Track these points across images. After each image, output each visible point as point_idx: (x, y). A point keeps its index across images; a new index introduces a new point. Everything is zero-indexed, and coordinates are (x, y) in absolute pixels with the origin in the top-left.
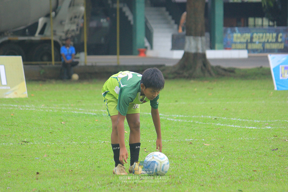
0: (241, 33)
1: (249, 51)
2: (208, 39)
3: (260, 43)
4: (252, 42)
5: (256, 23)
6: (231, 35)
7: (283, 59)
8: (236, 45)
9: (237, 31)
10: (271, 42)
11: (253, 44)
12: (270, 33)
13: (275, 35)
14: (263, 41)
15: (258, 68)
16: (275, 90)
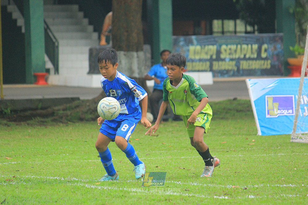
0: (201, 45)
1: (215, 73)
2: (149, 55)
3: (232, 60)
4: (218, 58)
6: (185, 48)
7: (271, 85)
8: (194, 64)
9: (195, 42)
10: (250, 59)
11: (220, 63)
12: (247, 45)
13: (255, 47)
14: (237, 56)
15: (230, 100)
16: (258, 136)
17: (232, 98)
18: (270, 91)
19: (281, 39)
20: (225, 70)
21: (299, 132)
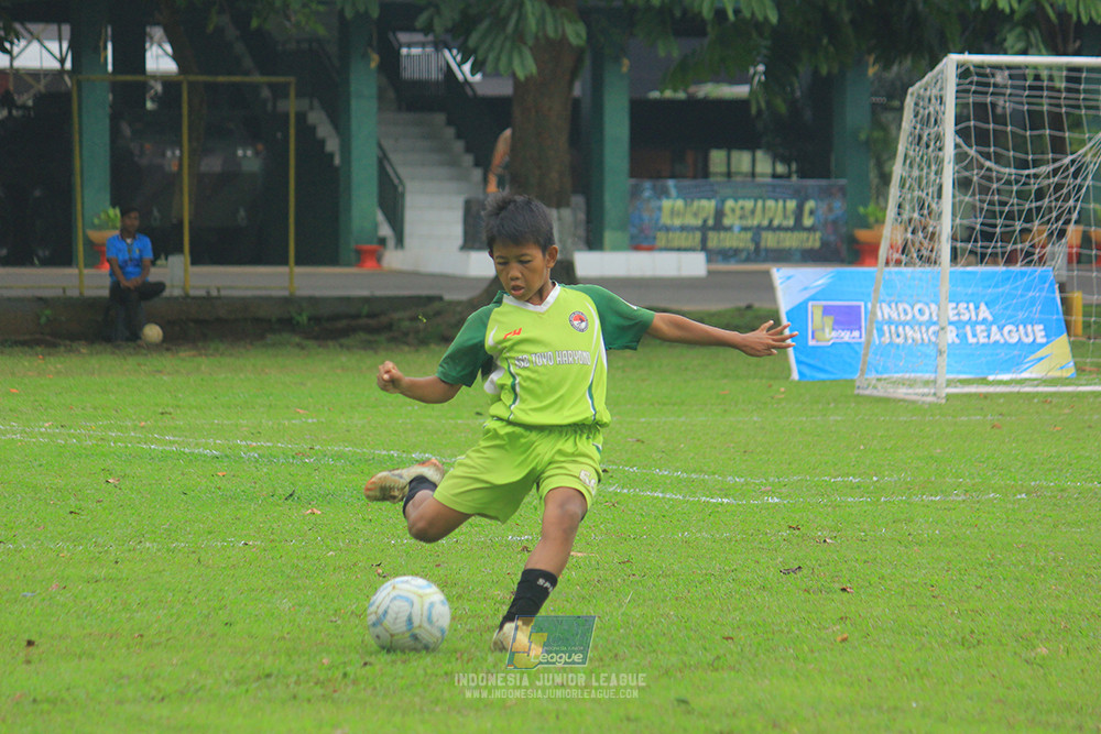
0: (685, 199)
1: (712, 255)
2: (582, 216)
3: (745, 229)
4: (719, 226)
5: (733, 169)
6: (654, 204)
7: (820, 282)
8: (671, 234)
9: (673, 192)
10: (780, 228)
11: (722, 234)
12: (777, 200)
13: (792, 205)
14: (756, 222)
15: (739, 310)
16: (793, 381)
17: (743, 304)
18: (817, 293)
19: (842, 190)
20: (730, 249)
21: (872, 376)
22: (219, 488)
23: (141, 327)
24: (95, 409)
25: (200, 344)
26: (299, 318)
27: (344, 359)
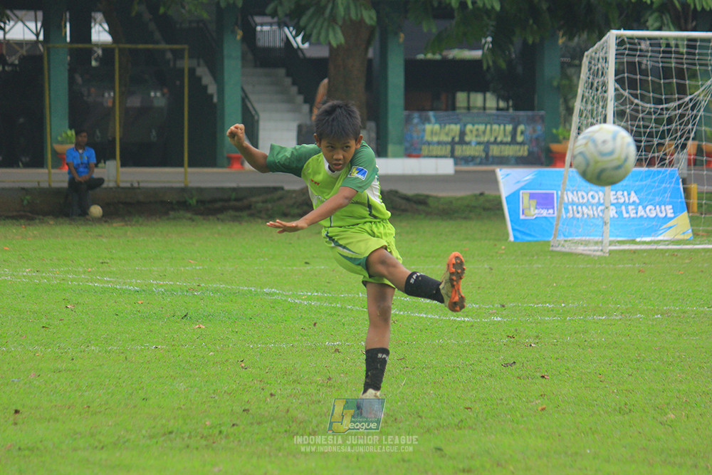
0: (440, 124)
1: (458, 160)
2: (373, 135)
3: (479, 143)
4: (462, 141)
5: (471, 105)
6: (420, 127)
7: (528, 178)
8: (431, 147)
9: (433, 119)
10: (502, 143)
11: (464, 147)
12: (499, 125)
13: (509, 128)
14: (486, 139)
15: (475, 196)
16: (510, 241)
17: (478, 192)
18: (526, 185)
19: (542, 118)
20: (470, 156)
21: (561, 238)
22: (139, 311)
23: (89, 208)
24: (59, 260)
25: (127, 219)
26: (191, 201)
27: (220, 228)
